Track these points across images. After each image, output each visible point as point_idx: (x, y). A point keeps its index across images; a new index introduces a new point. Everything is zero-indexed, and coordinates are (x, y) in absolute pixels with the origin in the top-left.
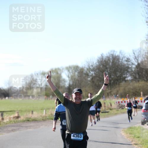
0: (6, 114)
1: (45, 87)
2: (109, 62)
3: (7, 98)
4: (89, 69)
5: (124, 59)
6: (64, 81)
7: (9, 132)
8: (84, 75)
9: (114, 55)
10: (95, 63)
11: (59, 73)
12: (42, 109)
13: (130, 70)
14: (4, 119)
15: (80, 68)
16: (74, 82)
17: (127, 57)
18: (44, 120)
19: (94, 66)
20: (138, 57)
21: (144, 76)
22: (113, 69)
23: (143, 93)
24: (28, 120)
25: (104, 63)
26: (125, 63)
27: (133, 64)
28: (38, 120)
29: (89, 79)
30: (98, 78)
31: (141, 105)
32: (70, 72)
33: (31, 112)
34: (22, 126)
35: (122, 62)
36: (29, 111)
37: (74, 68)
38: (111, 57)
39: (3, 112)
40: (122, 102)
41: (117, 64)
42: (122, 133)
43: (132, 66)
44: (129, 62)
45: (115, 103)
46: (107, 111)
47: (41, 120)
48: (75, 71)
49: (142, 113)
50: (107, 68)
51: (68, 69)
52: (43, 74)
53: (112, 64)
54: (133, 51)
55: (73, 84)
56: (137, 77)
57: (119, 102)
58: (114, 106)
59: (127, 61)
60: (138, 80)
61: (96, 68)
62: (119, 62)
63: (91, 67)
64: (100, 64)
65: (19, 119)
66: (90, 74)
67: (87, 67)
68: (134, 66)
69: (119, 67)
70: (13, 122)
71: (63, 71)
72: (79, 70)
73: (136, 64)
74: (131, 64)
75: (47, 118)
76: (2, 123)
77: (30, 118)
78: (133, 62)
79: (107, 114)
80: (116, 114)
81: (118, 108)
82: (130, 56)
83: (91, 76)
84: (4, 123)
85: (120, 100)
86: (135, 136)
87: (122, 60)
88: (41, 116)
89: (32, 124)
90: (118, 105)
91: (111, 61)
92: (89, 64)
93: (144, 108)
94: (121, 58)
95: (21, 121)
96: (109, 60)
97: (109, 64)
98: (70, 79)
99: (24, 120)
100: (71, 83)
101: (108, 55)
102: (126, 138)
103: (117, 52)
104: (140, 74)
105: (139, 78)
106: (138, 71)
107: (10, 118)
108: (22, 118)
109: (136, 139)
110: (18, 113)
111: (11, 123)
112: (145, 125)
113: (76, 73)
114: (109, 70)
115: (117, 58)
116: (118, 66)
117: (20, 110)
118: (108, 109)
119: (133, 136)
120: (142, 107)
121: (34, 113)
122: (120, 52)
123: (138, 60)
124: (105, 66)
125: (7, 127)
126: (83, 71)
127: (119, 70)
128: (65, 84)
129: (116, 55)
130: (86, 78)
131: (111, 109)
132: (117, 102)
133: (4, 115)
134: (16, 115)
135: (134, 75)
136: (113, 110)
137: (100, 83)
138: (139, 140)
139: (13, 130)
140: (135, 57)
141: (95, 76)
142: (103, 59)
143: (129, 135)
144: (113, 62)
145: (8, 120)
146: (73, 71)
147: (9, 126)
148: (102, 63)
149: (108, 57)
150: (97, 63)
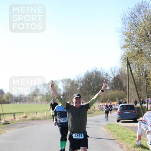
0: (18, 114)
1: (46, 94)
2: (93, 76)
3: (18, 103)
4: (78, 81)
5: (104, 74)
6: (60, 90)
7: (19, 127)
8: (75, 86)
9: (97, 71)
10: (82, 76)
11: (56, 84)
12: (44, 111)
13: (108, 82)
14: (16, 118)
15: (71, 81)
16: (67, 91)
17: (106, 72)
18: (45, 119)
19: (82, 79)
20: (114, 72)
21: (118, 86)
22: (96, 81)
23: (118, 99)
24: (33, 119)
25: (89, 76)
26: (105, 76)
27: (110, 77)
28: (40, 119)
29: (78, 88)
30: (85, 88)
31: (116, 108)
32: (64, 84)
33: (35, 113)
34: (29, 124)
35: (102, 76)
36: (34, 112)
37: (67, 80)
38: (94, 73)
39: (15, 113)
40: (102, 105)
41: (99, 78)
42: (102, 128)
43: (110, 79)
44: (108, 76)
45: (97, 106)
46: (92, 112)
47: (43, 119)
48: (68, 83)
49: (118, 113)
50: (91, 81)
51: (63, 81)
52: (45, 85)
53: (95, 77)
54: (111, 68)
55: (66, 92)
56: (114, 87)
57: (100, 106)
58: (97, 108)
59: (106, 75)
60: (114, 89)
61: (83, 80)
62: (100, 76)
63: (80, 80)
64: (86, 77)
65: (27, 118)
66: (79, 85)
67: (77, 79)
68: (111, 79)
69: (101, 80)
70: (22, 121)
71: (59, 82)
72: (71, 82)
73: (113, 77)
74: (109, 77)
75: (48, 117)
76: (14, 121)
77: (35, 118)
78: (110, 76)
79: (91, 114)
80: (98, 114)
81: (100, 110)
82: (108, 72)
83: (80, 86)
84: (16, 121)
85: (101, 104)
86: (112, 131)
87: (103, 74)
88: (43, 116)
89: (36, 122)
90: (100, 107)
91: (95, 75)
92: (78, 78)
93: (119, 110)
94: (102, 73)
95: (28, 120)
96: (93, 74)
97: (93, 77)
98: (64, 88)
99: (31, 119)
100: (65, 92)
101: (92, 71)
102: (105, 132)
103: (98, 69)
104: (116, 85)
105: (115, 88)
106: (114, 82)
107: (20, 118)
108: (29, 117)
109: (113, 133)
110: (26, 114)
111: (21, 121)
112: (120, 122)
113: (69, 84)
114: (93, 82)
115: (99, 73)
116: (99, 79)
117: (27, 112)
118: (92, 111)
119: (111, 130)
120: (117, 109)
121: (38, 114)
122: (101, 69)
123: (114, 75)
124: (90, 79)
125: (18, 124)
126: (74, 83)
127: (100, 82)
128: (61, 92)
129: (98, 71)
130: (76, 88)
131: (94, 111)
132: (99, 106)
133: (15, 116)
134: (25, 115)
135: (112, 85)
136: (96, 112)
137: (86, 92)
138: (115, 134)
139: (22, 127)
140: (112, 72)
141: (82, 87)
142: (88, 74)
143: (107, 129)
144: (96, 76)
145: (18, 119)
146: (66, 83)
147: (20, 124)
148: (88, 77)
149: (92, 72)
150: (84, 77)
